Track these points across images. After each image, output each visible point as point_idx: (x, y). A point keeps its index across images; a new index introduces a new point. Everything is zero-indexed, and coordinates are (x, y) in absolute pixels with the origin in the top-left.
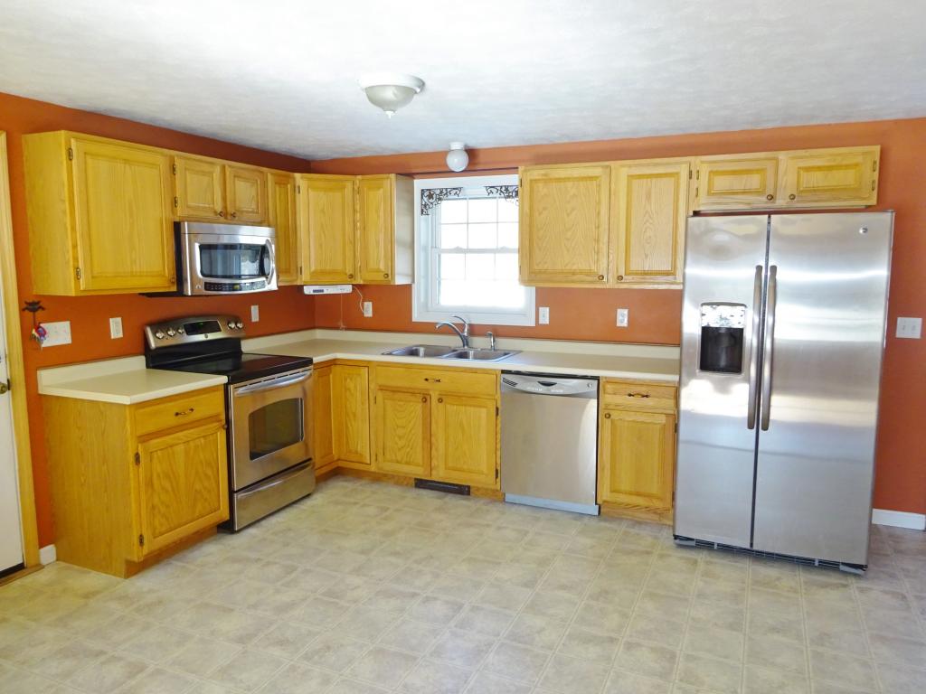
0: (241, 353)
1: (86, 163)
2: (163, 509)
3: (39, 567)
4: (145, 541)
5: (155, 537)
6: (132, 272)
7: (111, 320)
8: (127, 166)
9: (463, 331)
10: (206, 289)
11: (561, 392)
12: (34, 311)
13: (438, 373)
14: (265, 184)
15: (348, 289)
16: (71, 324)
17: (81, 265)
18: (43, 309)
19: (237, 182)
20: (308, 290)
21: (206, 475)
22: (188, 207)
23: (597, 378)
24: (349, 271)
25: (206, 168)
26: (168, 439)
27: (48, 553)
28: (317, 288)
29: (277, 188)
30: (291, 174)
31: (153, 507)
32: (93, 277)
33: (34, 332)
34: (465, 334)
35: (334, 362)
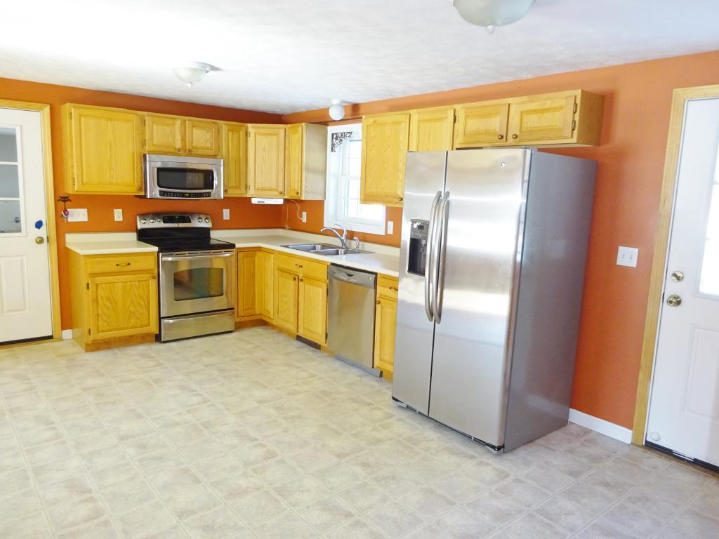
0: (209, 238)
1: (80, 120)
2: (105, 318)
3: (61, 339)
4: (91, 333)
5: (98, 332)
6: (110, 182)
7: (115, 210)
8: (109, 122)
9: (342, 235)
10: (160, 195)
11: (355, 281)
12: (65, 201)
13: (300, 261)
14: (219, 131)
15: (280, 202)
16: (88, 211)
17: (75, 176)
18: (70, 201)
19: (195, 130)
20: (254, 201)
21: (138, 303)
22: (153, 145)
23: (376, 274)
24: (281, 189)
25: (168, 121)
26: (110, 278)
27: (67, 334)
28: (260, 200)
29: (230, 134)
30: (245, 124)
31: (98, 315)
32: (83, 184)
33: (62, 213)
34: (343, 238)
35: (259, 249)
